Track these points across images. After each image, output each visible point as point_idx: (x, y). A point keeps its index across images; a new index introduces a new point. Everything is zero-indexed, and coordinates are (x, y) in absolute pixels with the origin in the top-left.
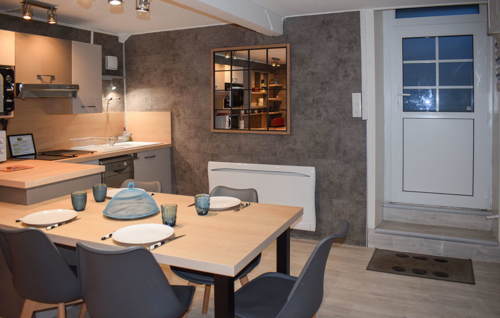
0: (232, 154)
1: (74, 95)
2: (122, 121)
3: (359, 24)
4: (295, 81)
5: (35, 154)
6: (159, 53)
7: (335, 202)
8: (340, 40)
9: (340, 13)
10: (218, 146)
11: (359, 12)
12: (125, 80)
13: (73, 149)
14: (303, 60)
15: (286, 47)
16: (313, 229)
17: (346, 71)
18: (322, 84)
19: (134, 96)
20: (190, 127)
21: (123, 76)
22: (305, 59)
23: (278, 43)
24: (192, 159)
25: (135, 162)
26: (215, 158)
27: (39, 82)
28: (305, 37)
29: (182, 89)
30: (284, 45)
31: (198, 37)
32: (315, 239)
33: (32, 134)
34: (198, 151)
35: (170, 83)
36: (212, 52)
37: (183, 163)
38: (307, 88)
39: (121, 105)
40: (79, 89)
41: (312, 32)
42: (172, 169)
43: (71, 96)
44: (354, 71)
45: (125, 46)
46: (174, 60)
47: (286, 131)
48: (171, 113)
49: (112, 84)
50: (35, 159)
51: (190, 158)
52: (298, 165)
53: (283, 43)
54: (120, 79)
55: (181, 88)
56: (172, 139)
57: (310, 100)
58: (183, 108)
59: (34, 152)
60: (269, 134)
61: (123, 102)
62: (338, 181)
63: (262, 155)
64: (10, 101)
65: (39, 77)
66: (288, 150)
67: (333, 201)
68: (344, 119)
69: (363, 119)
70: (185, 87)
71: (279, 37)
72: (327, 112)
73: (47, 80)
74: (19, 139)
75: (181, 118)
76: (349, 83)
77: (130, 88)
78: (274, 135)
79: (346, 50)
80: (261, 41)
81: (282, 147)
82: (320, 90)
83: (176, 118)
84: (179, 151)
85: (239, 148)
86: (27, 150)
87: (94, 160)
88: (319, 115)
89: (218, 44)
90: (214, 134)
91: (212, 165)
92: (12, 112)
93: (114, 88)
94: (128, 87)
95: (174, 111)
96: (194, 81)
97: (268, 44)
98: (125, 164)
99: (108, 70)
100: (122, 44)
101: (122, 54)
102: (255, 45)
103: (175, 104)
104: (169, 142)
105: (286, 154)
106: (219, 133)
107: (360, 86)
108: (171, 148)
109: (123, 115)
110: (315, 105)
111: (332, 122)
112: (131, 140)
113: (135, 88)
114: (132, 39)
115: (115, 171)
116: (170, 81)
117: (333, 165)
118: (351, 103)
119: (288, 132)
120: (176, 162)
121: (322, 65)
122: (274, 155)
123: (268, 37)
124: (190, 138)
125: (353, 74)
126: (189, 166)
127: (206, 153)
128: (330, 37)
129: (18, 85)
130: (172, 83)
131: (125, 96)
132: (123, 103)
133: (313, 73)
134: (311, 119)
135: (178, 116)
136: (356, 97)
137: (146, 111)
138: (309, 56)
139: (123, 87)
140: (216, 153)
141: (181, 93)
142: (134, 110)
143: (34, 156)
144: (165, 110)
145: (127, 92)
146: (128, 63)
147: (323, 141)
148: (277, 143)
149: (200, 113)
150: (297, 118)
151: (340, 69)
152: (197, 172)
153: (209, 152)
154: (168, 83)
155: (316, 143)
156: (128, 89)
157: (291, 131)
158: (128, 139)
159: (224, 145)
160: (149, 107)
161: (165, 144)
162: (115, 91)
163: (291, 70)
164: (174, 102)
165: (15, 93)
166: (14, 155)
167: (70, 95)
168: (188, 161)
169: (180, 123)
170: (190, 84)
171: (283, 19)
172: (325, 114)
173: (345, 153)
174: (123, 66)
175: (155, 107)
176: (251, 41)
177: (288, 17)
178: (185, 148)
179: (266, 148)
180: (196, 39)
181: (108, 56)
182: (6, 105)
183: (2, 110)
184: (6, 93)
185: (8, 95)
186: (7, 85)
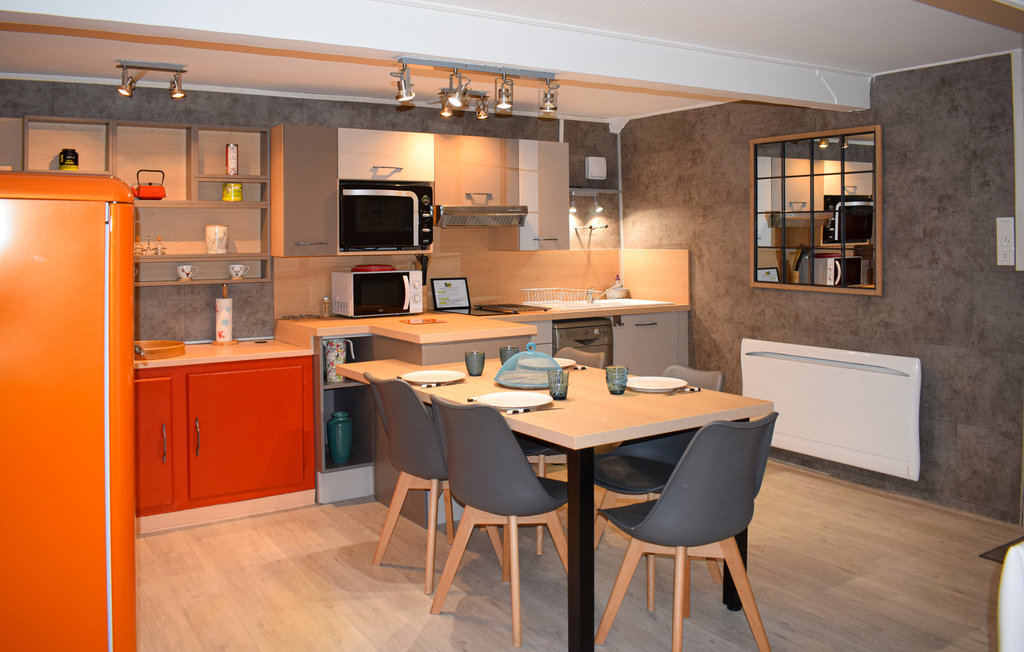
0: (784, 327)
1: (521, 221)
2: (616, 264)
3: (1010, 80)
4: (892, 195)
5: (469, 308)
6: (671, 149)
7: (963, 430)
8: (973, 115)
9: (973, 61)
10: (762, 313)
11: (1009, 56)
12: (621, 195)
13: (525, 304)
14: (905, 155)
15: (874, 132)
16: (914, 476)
17: (985, 175)
18: (941, 199)
19: (634, 222)
20: (718, 277)
21: (617, 188)
22: (908, 154)
23: (862, 125)
24: (720, 333)
25: (616, 330)
26: (757, 333)
27: (468, 203)
28: (908, 112)
29: (707, 210)
30: (871, 129)
31: (731, 120)
32: (925, 499)
33: (465, 279)
34: (731, 320)
35: (687, 201)
36: (752, 146)
37: (707, 340)
38: (912, 209)
39: (613, 237)
40: (527, 212)
41: (922, 101)
42: (689, 350)
43: (517, 222)
44: (1002, 174)
45: (621, 138)
46: (694, 161)
47: (875, 289)
48: (690, 252)
49: (596, 203)
50: (469, 314)
51: (717, 330)
52: (896, 355)
53: (870, 124)
54: (613, 195)
55: (704, 209)
56: (691, 297)
57: (918, 231)
58: (708, 243)
59: (467, 305)
60: (848, 295)
61: (617, 233)
62: (968, 389)
63: (835, 332)
64: (428, 230)
65: (468, 196)
66: (878, 325)
67: (958, 429)
68: (982, 269)
69: (1017, 269)
70: (710, 207)
71: (865, 113)
72: (949, 253)
73: (480, 201)
74: (446, 285)
75: (704, 260)
76: (991, 199)
77: (629, 208)
78: (854, 295)
79: (985, 133)
80: (833, 122)
81: (868, 318)
82: (936, 211)
83: (696, 261)
84: (702, 318)
85: (797, 317)
86: (458, 300)
87: (544, 321)
88: (935, 261)
89: (762, 130)
90: (755, 291)
91: (748, 345)
92: (432, 245)
93: (600, 209)
94: (626, 206)
95: (694, 250)
96: (725, 196)
97: (845, 127)
98: (596, 331)
99: (589, 180)
100: (615, 135)
101: (617, 152)
102: (822, 130)
103: (696, 236)
104: (685, 302)
105: (876, 333)
106: (763, 289)
107: (1013, 203)
108: (689, 312)
109: (617, 255)
110: (927, 240)
111: (958, 274)
112: (628, 296)
113: (636, 209)
114: (633, 126)
115: (579, 341)
116: (688, 197)
117: (959, 358)
118: (994, 236)
119: (878, 292)
120: (695, 337)
121: (940, 164)
122: (855, 333)
123: (844, 113)
124: (718, 296)
125: (998, 180)
126: (716, 346)
127: (743, 323)
128: (955, 108)
129: (438, 207)
130: (691, 199)
131: (621, 222)
132: (619, 234)
133: (924, 180)
134: (920, 267)
135: (700, 257)
136: (1003, 225)
137: (652, 247)
138: (917, 146)
139: (618, 208)
140: (759, 324)
141: (705, 217)
142: (635, 247)
143: (467, 311)
144: (680, 246)
145: (625, 215)
146: (625, 167)
147: (942, 310)
148: (860, 312)
149: (734, 253)
150: (894, 264)
151: (972, 171)
152: (728, 356)
153: (747, 323)
154: (684, 201)
155: (930, 314)
156: (627, 211)
157: (883, 290)
158: (623, 294)
159: (771, 311)
160: (656, 242)
161: (677, 305)
162: (602, 214)
163: (884, 175)
164: (694, 233)
165: (435, 219)
166: (438, 306)
167: (515, 222)
168: (714, 336)
169: (702, 270)
170: (718, 203)
171: (870, 79)
172: (946, 259)
173: (982, 334)
174: (617, 171)
175: (666, 242)
176: (815, 124)
177: (878, 74)
178: (710, 313)
179: (841, 319)
180: (728, 122)
181: (590, 158)
182: (422, 236)
183: (416, 242)
184: (421, 219)
185: (424, 222)
186: (424, 208)
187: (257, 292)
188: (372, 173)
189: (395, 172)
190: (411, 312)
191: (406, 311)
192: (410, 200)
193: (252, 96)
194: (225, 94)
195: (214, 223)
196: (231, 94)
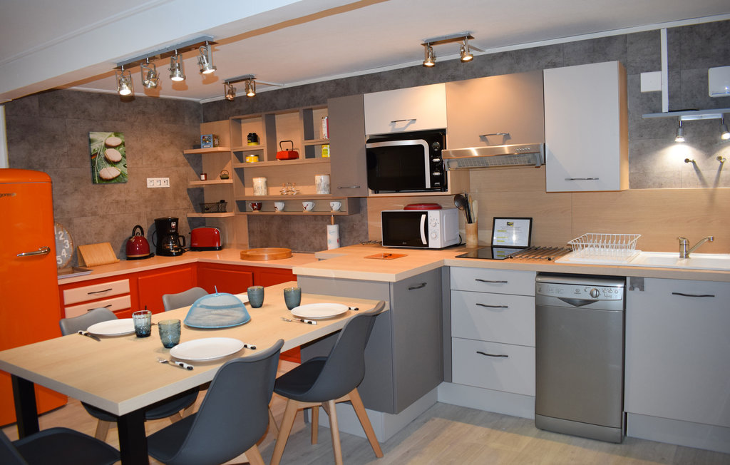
27: (482, 145)
49: (723, 127)
64: (438, 174)
65: (483, 138)
73: (496, 142)
74: (508, 224)
115: (564, 300)
182: (433, 179)
183: (428, 185)
184: (432, 164)
185: (434, 167)
186: (434, 154)
187: (359, 221)
188: (391, 127)
189: (409, 124)
190: (430, 247)
191: (425, 245)
192: (421, 147)
193: (347, 79)
194: (331, 81)
195: (320, 174)
196: (334, 80)
